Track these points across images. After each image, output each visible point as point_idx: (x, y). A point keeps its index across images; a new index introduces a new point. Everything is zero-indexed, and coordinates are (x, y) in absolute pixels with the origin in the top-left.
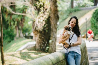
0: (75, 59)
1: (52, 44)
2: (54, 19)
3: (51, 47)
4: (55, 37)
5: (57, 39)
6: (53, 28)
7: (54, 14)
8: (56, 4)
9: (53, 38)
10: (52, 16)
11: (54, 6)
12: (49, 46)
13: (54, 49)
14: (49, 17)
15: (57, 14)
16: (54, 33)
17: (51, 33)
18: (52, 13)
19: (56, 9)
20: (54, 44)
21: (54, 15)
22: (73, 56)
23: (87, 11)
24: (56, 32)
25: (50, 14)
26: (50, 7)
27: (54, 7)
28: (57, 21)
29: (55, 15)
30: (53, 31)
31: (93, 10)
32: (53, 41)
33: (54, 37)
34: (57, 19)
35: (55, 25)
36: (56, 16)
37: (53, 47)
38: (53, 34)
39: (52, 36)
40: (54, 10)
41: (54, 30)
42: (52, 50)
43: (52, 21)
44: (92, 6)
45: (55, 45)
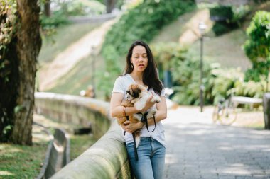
0: (151, 158)
1: (20, 118)
2: (27, 47)
3: (19, 125)
4: (31, 97)
5: (37, 104)
6: (24, 70)
7: (29, 32)
8: (35, 4)
9: (25, 99)
10: (23, 36)
11: (28, 8)
12: (12, 124)
13: (26, 131)
14: (14, 39)
15: (37, 31)
16: (29, 85)
17: (19, 84)
18: (22, 28)
19: (35, 18)
20: (28, 117)
21: (29, 35)
22: (148, 150)
23: (87, 26)
24: (32, 84)
25: (17, 30)
26: (15, 11)
27: (28, 11)
28: (37, 50)
29: (32, 34)
30: (24, 80)
32: (23, 110)
33: (26, 96)
34: (37, 47)
35: (30, 63)
36: (35, 37)
37: (23, 125)
38: (25, 90)
39: (23, 95)
40: (29, 20)
41: (28, 77)
42: (20, 135)
43: (22, 52)
44: (101, 13)
45: (29, 120)
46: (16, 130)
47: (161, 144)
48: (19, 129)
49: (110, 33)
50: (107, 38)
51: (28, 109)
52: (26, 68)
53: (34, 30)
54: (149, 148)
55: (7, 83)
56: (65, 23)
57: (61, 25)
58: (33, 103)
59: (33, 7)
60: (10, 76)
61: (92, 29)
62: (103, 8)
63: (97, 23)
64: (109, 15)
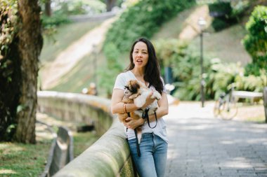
0: (153, 154)
1: (23, 117)
2: (29, 46)
3: (23, 124)
4: (34, 96)
5: (40, 103)
6: (26, 70)
7: (30, 32)
8: (36, 4)
9: (28, 98)
10: (24, 36)
11: (29, 8)
12: (15, 123)
13: (30, 130)
14: (16, 39)
15: (38, 30)
16: (31, 84)
17: (21, 84)
18: (23, 28)
19: (36, 18)
20: (31, 116)
21: (30, 34)
22: (150, 146)
24: (35, 83)
25: (18, 30)
26: (16, 11)
27: (29, 11)
28: (39, 49)
29: (33, 34)
30: (26, 80)
31: (107, 24)
32: (27, 109)
33: (29, 95)
34: (38, 46)
35: (32, 62)
36: (36, 36)
37: (27, 124)
38: (28, 89)
39: (26, 94)
40: (30, 20)
41: (31, 76)
42: (24, 134)
43: (24, 52)
44: (101, 12)
45: (32, 119)
46: (20, 129)
47: (162, 140)
48: (23, 128)
49: (111, 31)
50: (107, 36)
51: (31, 108)
52: (28, 67)
53: (35, 30)
54: (151, 144)
55: (10, 82)
56: (66, 22)
57: (62, 24)
58: (36, 102)
59: (34, 7)
60: (12, 76)
61: (93, 27)
62: (103, 6)
63: (97, 22)
64: (109, 14)
